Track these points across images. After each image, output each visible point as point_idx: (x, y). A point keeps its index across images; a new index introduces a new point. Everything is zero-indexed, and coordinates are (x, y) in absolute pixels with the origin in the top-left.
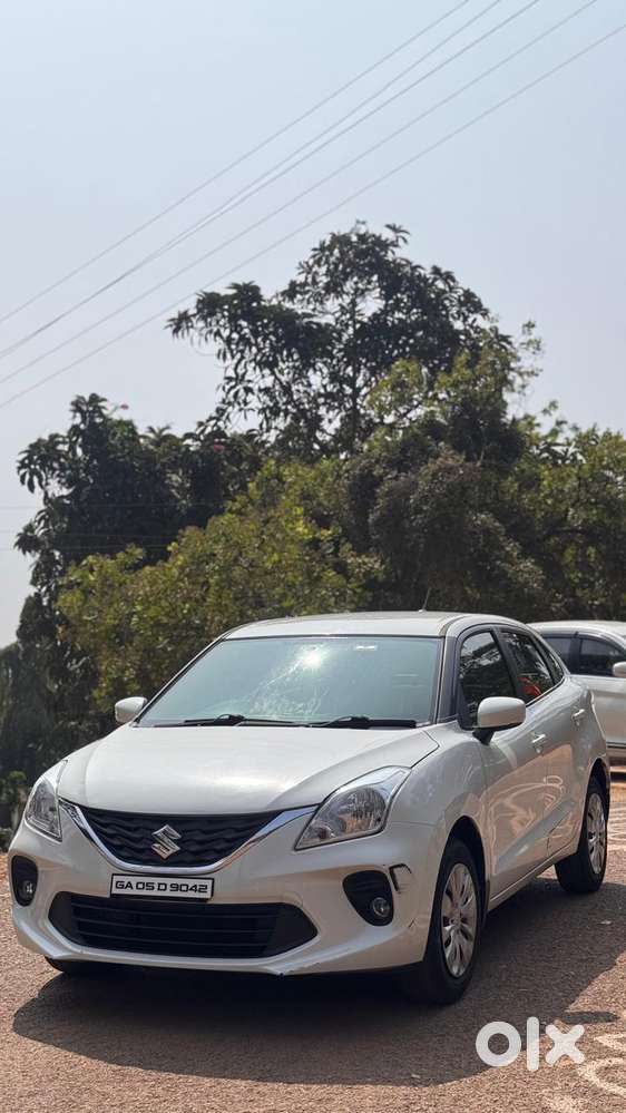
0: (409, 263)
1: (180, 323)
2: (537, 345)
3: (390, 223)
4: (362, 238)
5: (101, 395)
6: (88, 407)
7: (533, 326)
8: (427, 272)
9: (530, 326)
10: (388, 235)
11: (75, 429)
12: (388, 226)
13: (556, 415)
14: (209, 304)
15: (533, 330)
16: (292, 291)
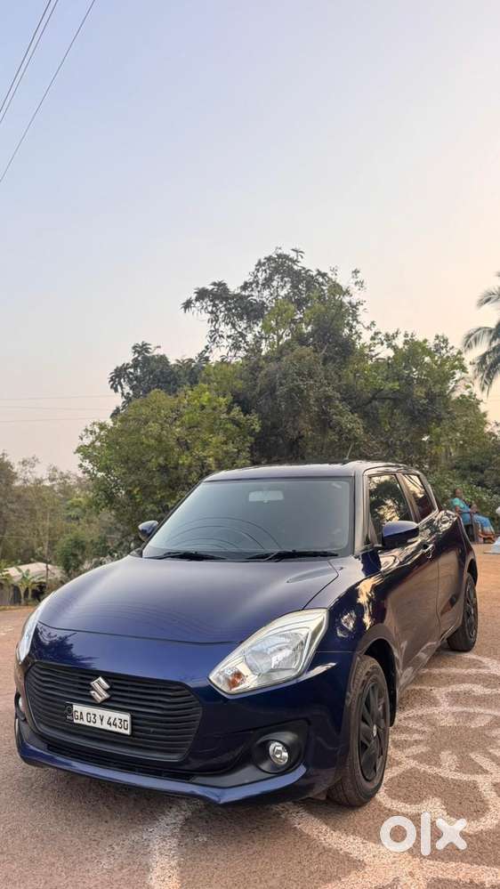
0: (304, 268)
1: (187, 305)
2: (360, 284)
3: (294, 248)
4: (280, 256)
5: (147, 342)
6: (141, 349)
7: (358, 272)
8: (314, 273)
9: (356, 272)
10: (293, 255)
11: (135, 360)
12: (293, 250)
13: (375, 329)
14: (202, 294)
15: (358, 275)
16: (245, 287)
